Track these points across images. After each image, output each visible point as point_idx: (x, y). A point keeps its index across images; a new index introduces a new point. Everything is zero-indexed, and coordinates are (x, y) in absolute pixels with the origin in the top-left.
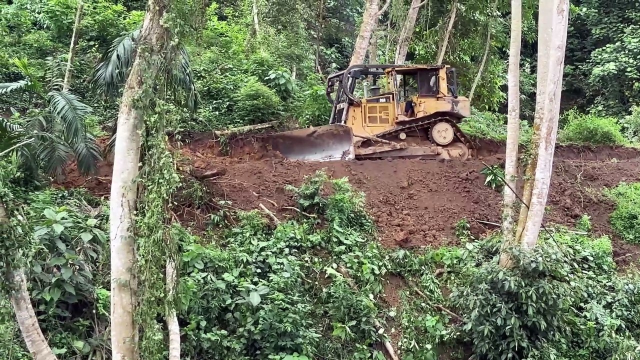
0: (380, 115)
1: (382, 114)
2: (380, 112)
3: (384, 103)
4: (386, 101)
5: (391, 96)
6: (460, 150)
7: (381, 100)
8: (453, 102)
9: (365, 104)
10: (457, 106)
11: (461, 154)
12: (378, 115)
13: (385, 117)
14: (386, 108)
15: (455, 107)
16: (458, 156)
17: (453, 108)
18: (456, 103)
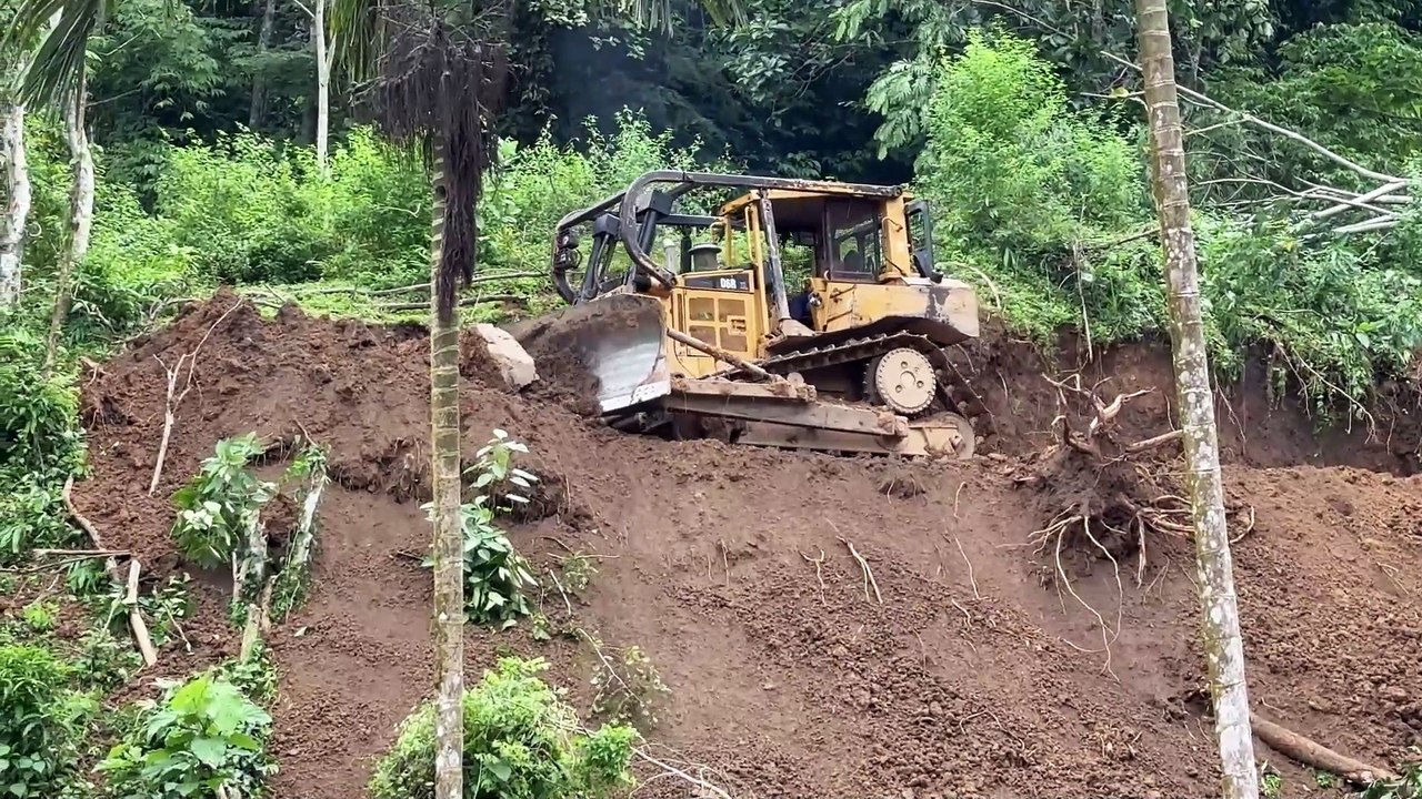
0: (724, 325)
1: (728, 324)
2: (722, 318)
3: (730, 290)
4: (738, 285)
5: (751, 273)
6: (955, 433)
7: (725, 283)
8: (932, 291)
9: (681, 291)
10: (942, 302)
11: (956, 442)
12: (717, 325)
13: (736, 332)
14: (738, 307)
15: (937, 305)
16: (949, 448)
17: (932, 309)
18: (939, 295)
